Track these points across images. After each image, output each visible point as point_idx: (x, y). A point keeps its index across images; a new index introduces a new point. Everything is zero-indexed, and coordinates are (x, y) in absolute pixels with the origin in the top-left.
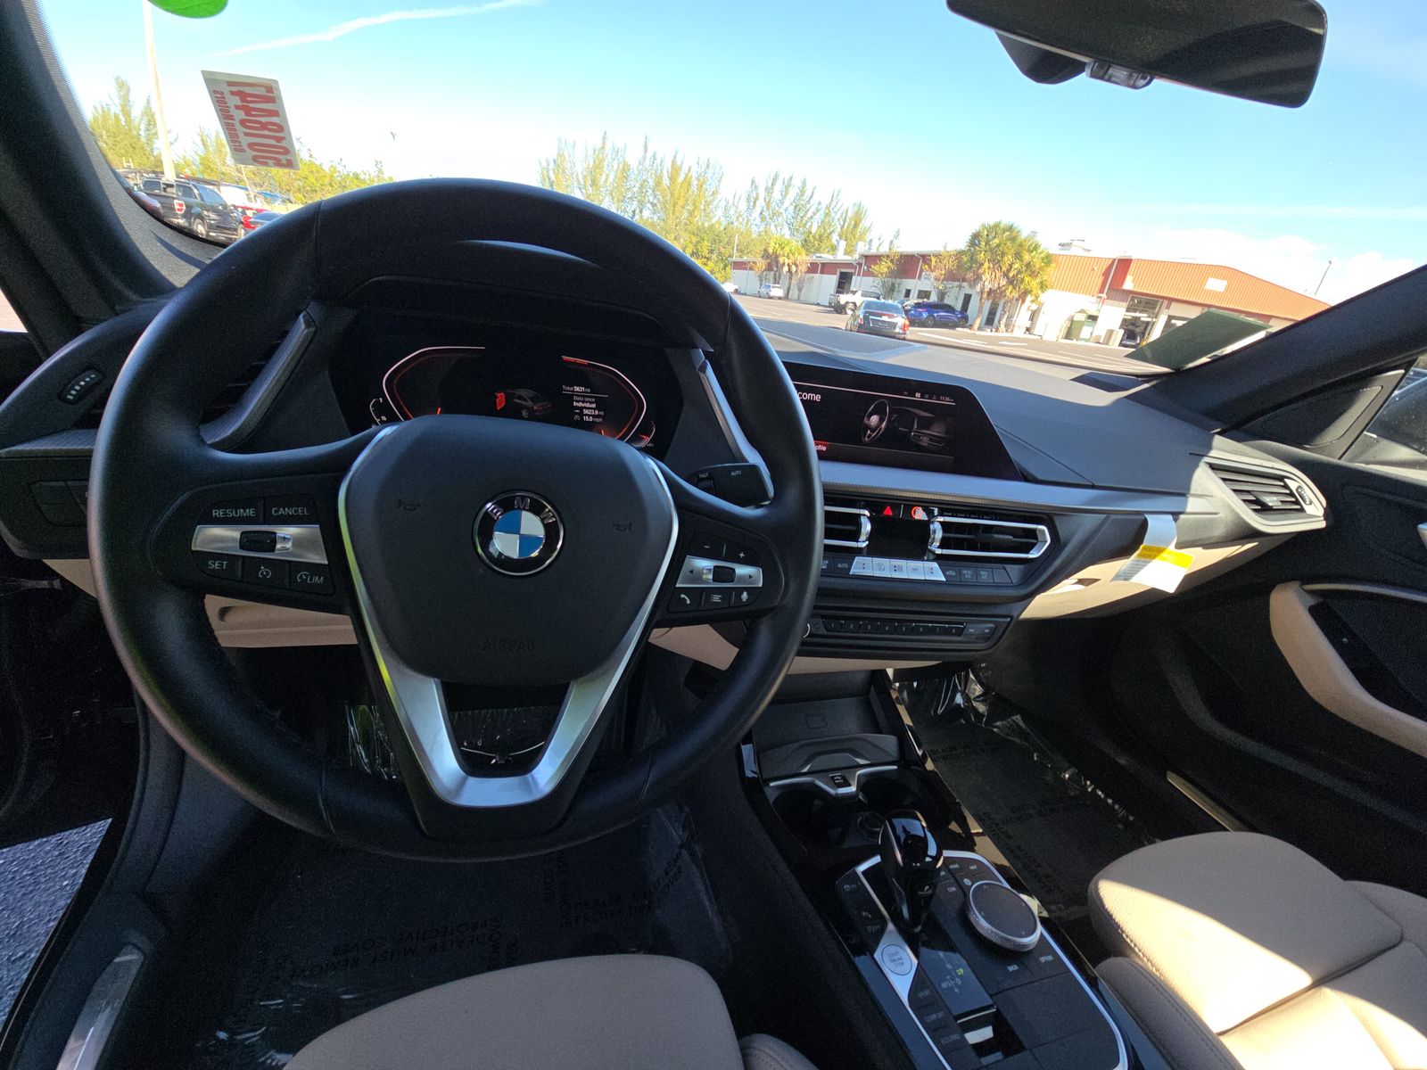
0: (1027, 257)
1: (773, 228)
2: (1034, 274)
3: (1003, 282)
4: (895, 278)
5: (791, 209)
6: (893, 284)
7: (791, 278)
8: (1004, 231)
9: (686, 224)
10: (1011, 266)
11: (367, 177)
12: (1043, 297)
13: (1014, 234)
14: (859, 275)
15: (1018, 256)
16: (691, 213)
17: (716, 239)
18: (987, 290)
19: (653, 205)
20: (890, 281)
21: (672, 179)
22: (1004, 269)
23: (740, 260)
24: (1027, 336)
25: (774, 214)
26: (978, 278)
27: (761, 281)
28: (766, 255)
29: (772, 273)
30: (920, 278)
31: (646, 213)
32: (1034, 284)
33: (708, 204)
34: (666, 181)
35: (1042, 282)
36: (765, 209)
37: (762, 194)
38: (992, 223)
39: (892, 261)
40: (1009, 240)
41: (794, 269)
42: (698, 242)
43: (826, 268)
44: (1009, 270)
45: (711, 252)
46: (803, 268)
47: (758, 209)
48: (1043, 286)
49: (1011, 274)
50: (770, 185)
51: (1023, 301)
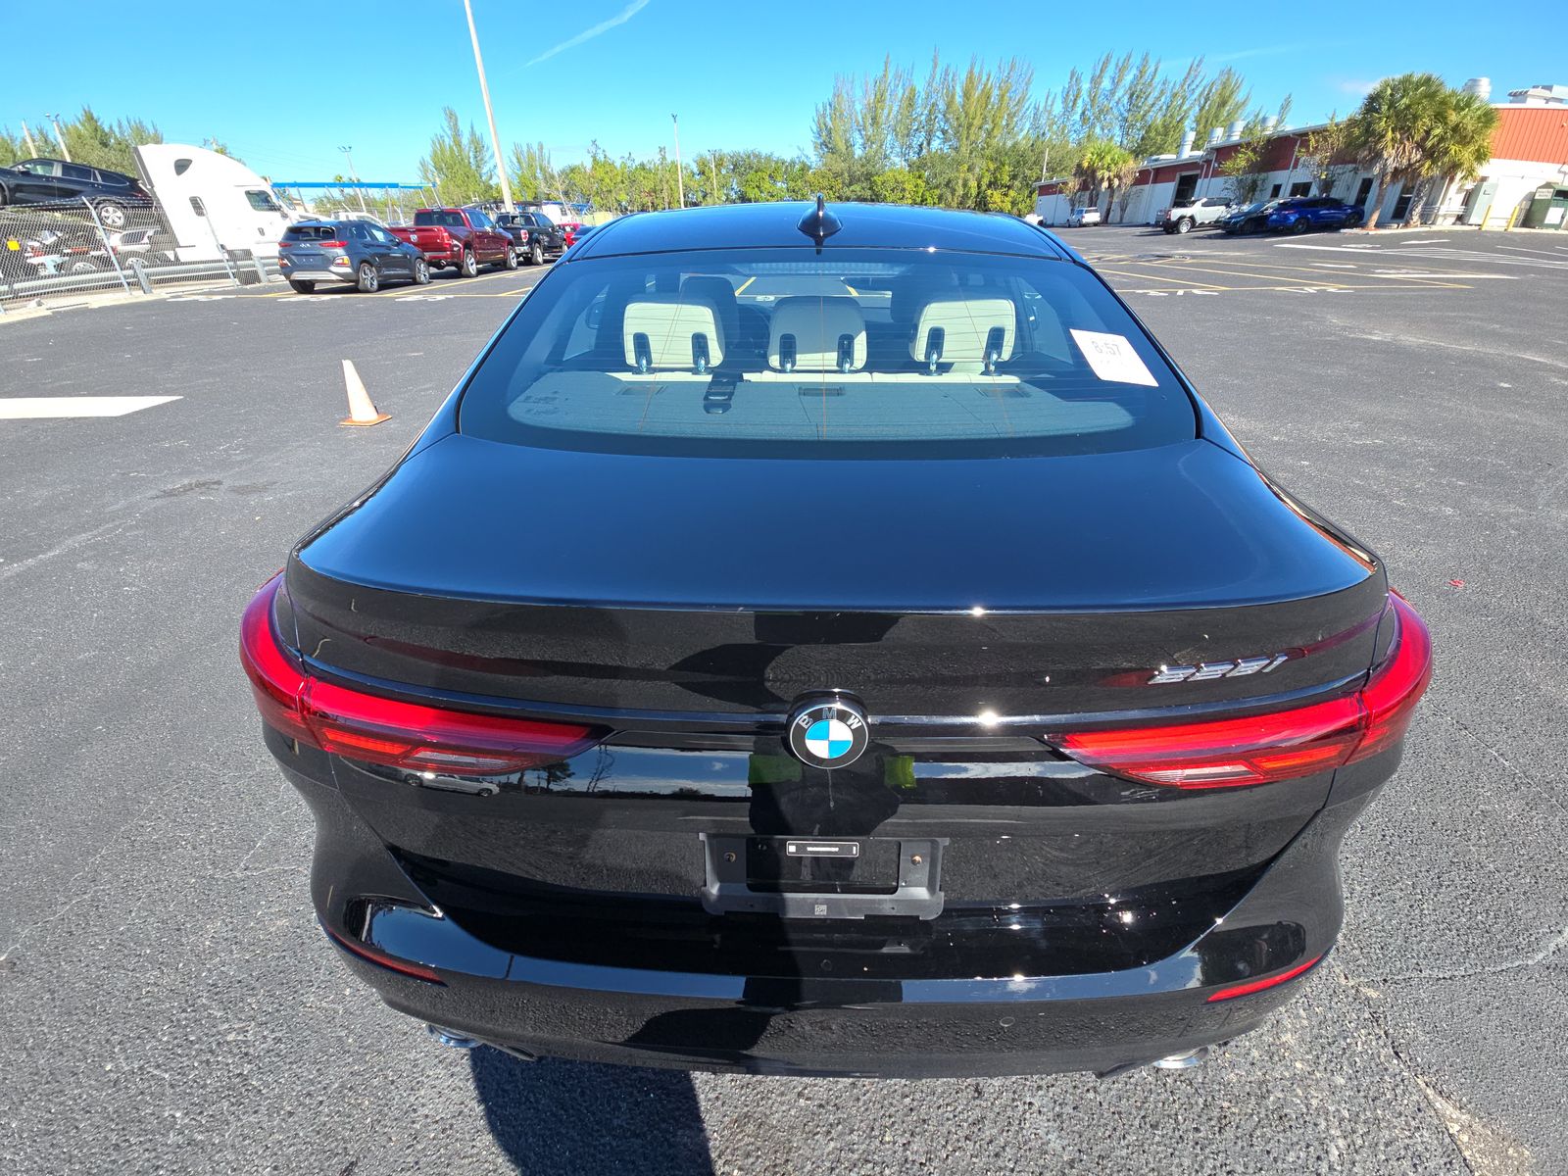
0: (1453, 117)
1: (1098, 130)
2: (1464, 141)
3: (1416, 156)
4: (1259, 172)
5: (1125, 100)
6: (1254, 182)
7: (1112, 196)
8: (1418, 86)
9: (983, 149)
10: (1428, 133)
11: (652, 166)
12: (1481, 170)
13: (1433, 88)
14: (1206, 176)
15: (1440, 117)
16: (989, 134)
17: (1020, 160)
18: (1390, 169)
19: (944, 132)
20: (1250, 177)
21: (967, 95)
22: (1417, 138)
23: (1049, 182)
24: (1459, 228)
25: (1101, 111)
26: (1378, 155)
27: (1073, 205)
28: (1080, 171)
29: (1088, 193)
30: (1295, 166)
31: (936, 144)
32: (1466, 155)
33: (1011, 116)
34: (958, 99)
35: (1478, 150)
36: (1089, 107)
37: (1086, 86)
38: (1398, 76)
39: (1254, 150)
40: (1425, 97)
41: (1116, 182)
42: (997, 169)
43: (1161, 174)
44: (1425, 139)
45: (1014, 177)
46: (1129, 181)
47: (1079, 110)
48: (1480, 156)
49: (1429, 144)
50: (1098, 73)
51: (1452, 180)
